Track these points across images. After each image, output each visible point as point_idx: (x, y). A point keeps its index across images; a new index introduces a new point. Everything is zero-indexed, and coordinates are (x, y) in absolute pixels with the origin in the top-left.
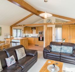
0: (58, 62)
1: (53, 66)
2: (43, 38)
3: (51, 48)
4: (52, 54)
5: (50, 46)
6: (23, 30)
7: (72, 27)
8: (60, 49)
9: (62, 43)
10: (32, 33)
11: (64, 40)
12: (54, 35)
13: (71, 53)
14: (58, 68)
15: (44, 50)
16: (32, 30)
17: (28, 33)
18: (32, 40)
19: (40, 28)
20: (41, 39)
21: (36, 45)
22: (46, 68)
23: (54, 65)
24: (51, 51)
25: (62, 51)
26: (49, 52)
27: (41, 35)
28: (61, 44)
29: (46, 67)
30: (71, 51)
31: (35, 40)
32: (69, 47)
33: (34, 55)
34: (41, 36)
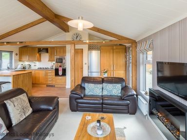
0: (105, 115)
1: (98, 124)
2: (64, 71)
3: (84, 88)
4: (88, 101)
5: (81, 86)
6: (17, 54)
7: (117, 50)
8: (101, 90)
9: (103, 79)
10: (39, 60)
11: (106, 72)
12: (86, 64)
13: (120, 95)
14: (108, 126)
15: (72, 93)
16: (40, 55)
17: (29, 61)
18: (41, 76)
19: (58, 50)
20: (60, 73)
21: (49, 86)
22: (86, 131)
23: (99, 121)
24: (85, 95)
25: (105, 93)
26: (82, 98)
27: (59, 64)
28: (101, 80)
29: (84, 128)
30: (120, 91)
31: (46, 74)
32: (115, 85)
33: (51, 108)
34: (60, 66)
